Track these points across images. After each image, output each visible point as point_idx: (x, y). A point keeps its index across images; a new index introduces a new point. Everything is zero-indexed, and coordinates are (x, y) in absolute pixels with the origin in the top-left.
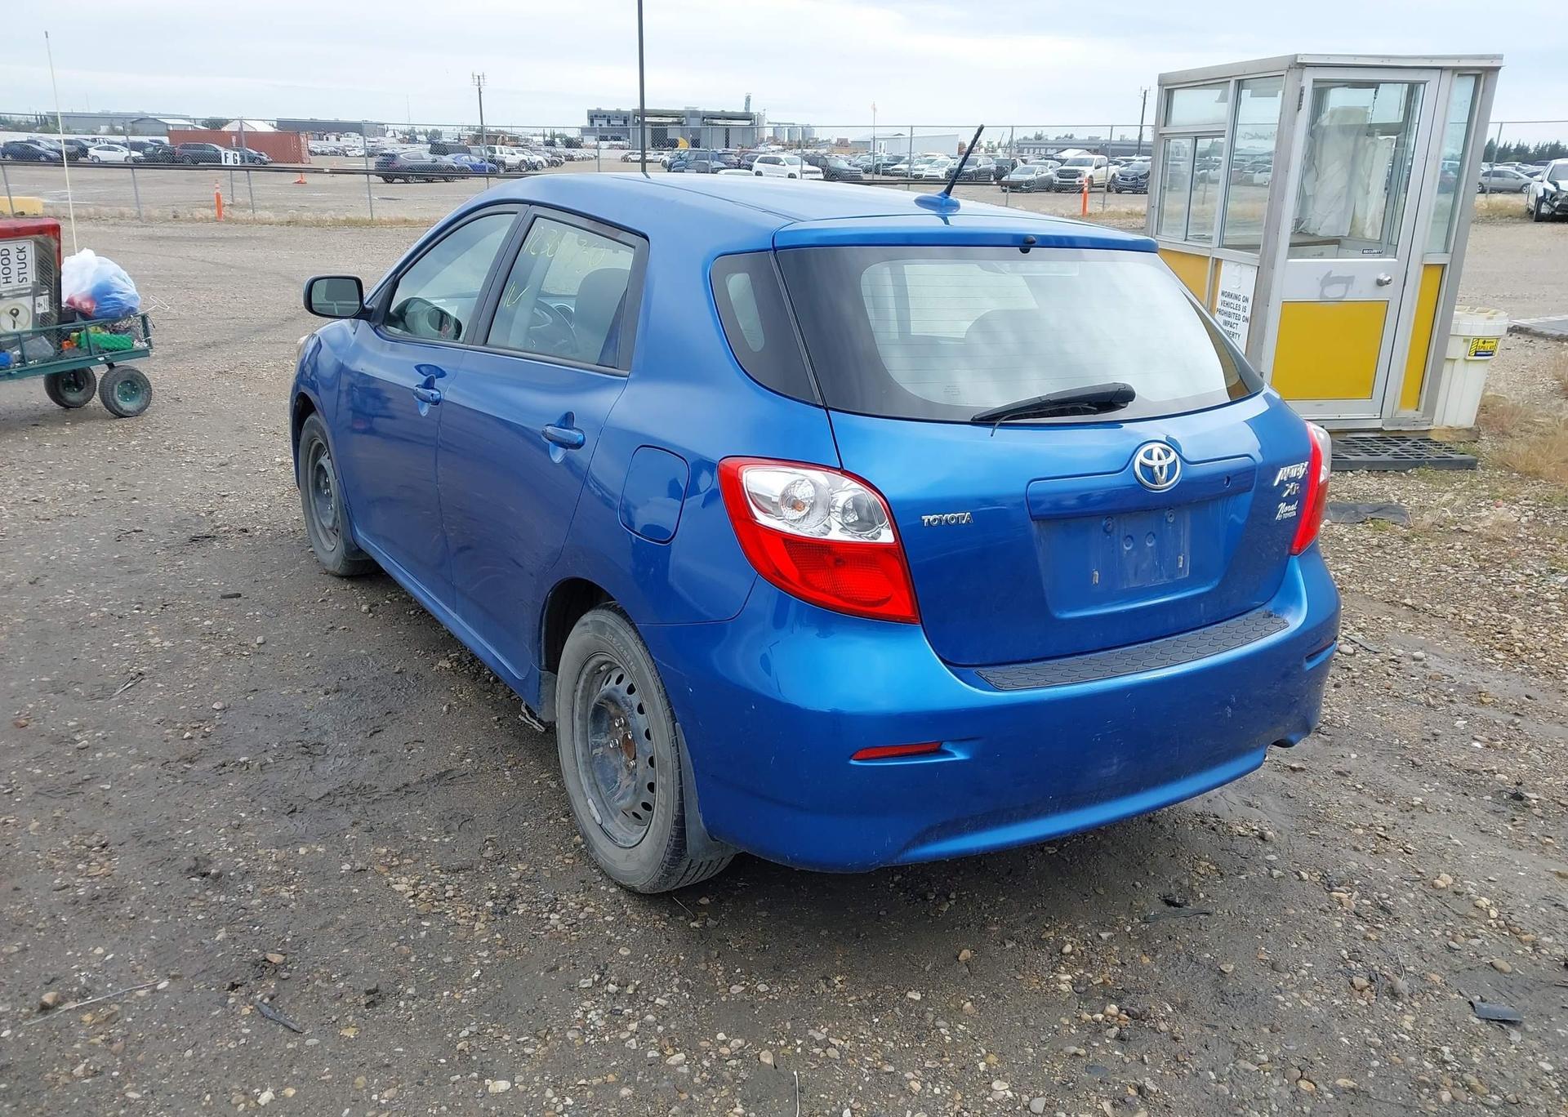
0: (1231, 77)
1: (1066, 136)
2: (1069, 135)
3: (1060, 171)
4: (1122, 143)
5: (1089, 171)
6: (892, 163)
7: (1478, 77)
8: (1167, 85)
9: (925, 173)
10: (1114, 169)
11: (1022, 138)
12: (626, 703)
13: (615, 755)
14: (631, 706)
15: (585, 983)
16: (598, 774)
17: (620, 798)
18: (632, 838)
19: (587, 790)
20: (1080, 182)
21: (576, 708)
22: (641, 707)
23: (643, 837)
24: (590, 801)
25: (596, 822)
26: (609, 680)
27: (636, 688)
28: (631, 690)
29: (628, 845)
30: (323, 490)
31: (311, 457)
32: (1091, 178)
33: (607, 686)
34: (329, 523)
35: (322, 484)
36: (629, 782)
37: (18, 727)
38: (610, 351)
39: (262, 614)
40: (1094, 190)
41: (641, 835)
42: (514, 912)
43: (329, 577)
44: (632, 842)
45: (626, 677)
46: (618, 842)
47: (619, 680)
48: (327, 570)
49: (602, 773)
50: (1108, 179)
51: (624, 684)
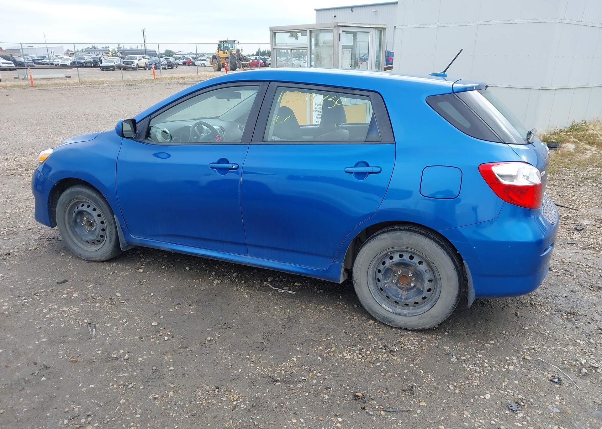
0: (307, 29)
1: (106, 47)
2: (107, 47)
3: (124, 61)
4: (131, 50)
5: (136, 61)
6: (41, 59)
7: (381, 31)
8: (274, 31)
9: (60, 63)
10: (146, 61)
11: (87, 48)
12: (412, 263)
13: (394, 285)
14: (415, 264)
15: (454, 360)
16: (389, 294)
17: (406, 299)
18: (418, 312)
19: (379, 302)
20: (133, 66)
21: (370, 273)
22: (420, 263)
23: (429, 308)
24: (383, 305)
25: (390, 312)
26: (391, 258)
27: (415, 257)
28: (411, 258)
29: (417, 314)
30: (79, 224)
31: (68, 209)
32: (137, 64)
33: (393, 260)
34: (90, 238)
35: (78, 221)
36: (407, 293)
37: (74, 362)
38: (374, 136)
39: (95, 285)
40: (139, 69)
41: (425, 308)
42: (396, 350)
43: (95, 263)
44: (419, 312)
45: (405, 254)
46: (408, 315)
47: (401, 256)
48: (90, 261)
49: (391, 293)
50: (144, 65)
51: (406, 257)
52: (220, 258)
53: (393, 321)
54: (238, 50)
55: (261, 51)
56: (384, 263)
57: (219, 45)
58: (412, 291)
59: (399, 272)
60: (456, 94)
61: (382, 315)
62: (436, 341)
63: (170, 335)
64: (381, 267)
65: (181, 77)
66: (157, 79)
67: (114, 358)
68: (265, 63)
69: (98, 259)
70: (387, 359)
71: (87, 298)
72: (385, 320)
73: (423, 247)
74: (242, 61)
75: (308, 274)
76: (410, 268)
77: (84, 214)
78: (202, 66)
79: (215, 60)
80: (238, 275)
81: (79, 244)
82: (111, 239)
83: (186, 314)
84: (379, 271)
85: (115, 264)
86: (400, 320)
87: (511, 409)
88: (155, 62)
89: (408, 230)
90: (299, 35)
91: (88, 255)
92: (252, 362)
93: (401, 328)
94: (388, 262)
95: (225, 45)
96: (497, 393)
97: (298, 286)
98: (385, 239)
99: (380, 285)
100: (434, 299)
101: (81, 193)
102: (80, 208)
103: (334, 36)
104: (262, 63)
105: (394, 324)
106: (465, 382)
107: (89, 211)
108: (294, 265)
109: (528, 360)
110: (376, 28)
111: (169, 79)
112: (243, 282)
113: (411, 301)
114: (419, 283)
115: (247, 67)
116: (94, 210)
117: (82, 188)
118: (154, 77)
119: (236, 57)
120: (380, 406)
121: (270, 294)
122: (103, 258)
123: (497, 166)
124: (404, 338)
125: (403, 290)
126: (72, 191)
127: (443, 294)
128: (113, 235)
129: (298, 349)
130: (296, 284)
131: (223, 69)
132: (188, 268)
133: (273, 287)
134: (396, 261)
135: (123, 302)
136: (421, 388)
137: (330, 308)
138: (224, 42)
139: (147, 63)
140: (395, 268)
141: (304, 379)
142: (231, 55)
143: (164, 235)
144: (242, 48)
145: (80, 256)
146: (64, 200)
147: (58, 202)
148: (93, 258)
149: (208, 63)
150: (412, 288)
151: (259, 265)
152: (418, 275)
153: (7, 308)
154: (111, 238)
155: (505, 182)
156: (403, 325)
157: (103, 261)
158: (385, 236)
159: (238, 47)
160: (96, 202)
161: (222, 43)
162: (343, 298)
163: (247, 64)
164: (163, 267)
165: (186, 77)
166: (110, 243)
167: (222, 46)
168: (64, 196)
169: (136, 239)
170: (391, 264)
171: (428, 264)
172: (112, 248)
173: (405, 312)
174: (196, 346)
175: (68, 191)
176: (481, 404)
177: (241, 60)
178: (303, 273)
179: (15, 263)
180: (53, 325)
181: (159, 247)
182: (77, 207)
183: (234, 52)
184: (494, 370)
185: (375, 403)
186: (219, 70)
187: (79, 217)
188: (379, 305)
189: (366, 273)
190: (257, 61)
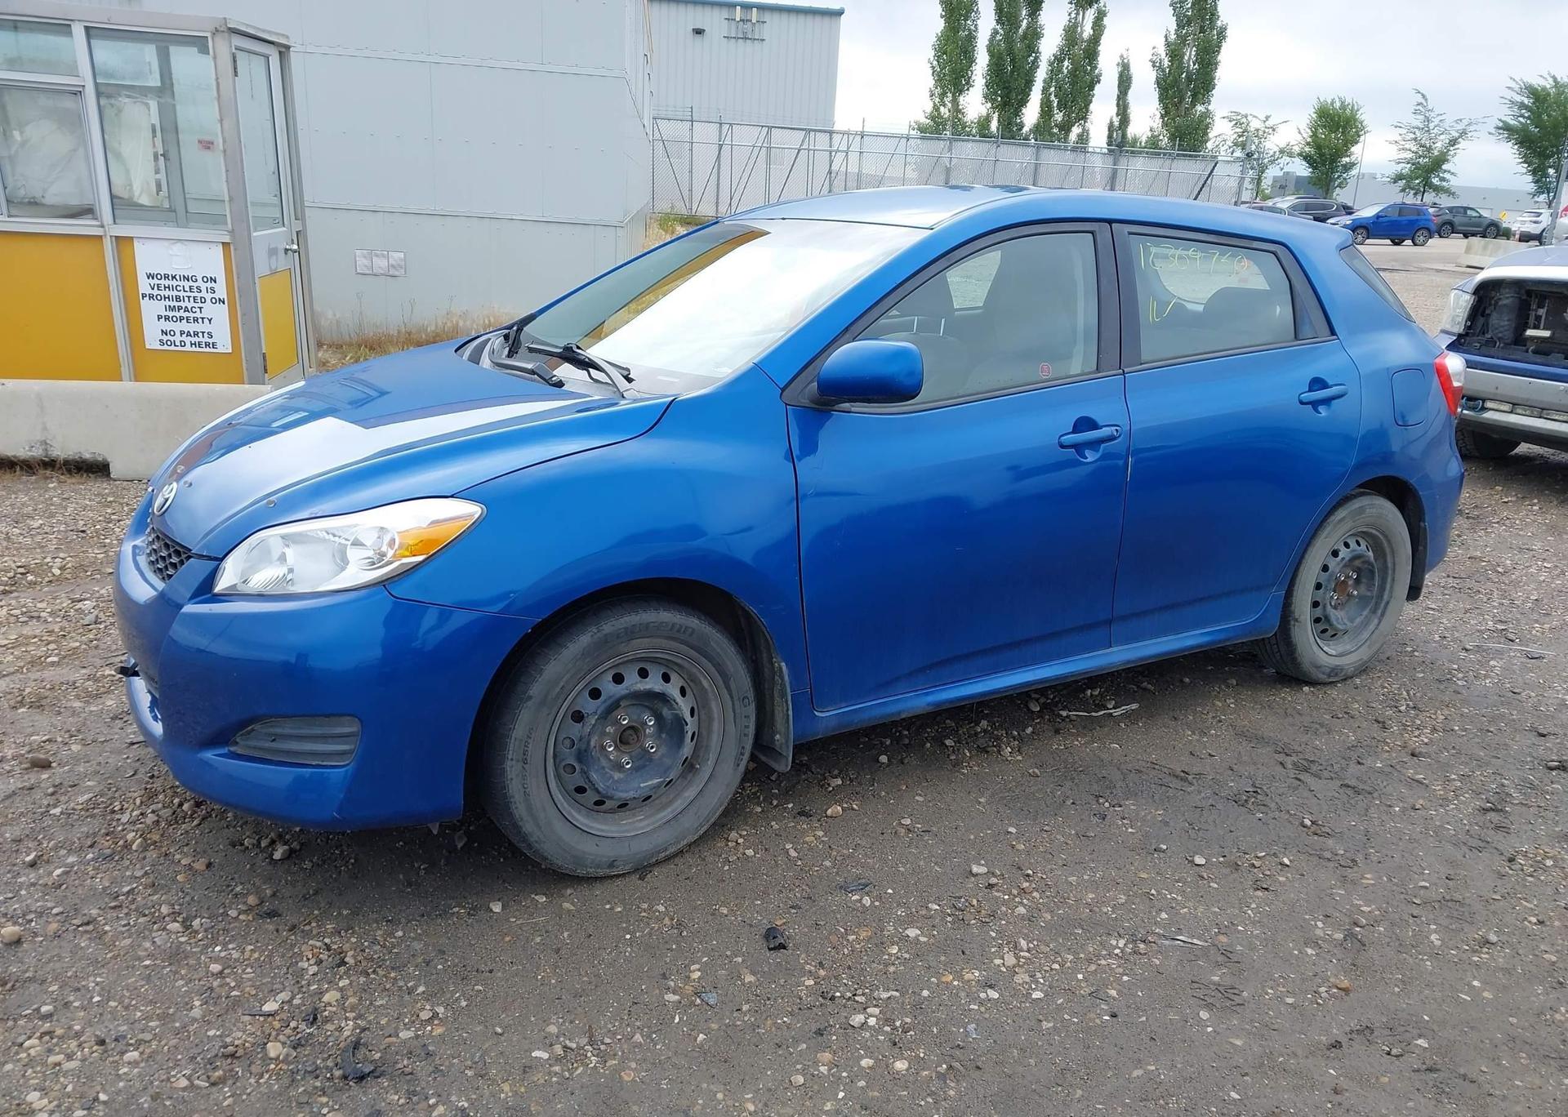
18: (1362, 637)
19: (1322, 645)
21: (1310, 593)
22: (1367, 548)
24: (1325, 649)
25: (1334, 656)
26: (1335, 554)
27: (1360, 540)
28: (1358, 543)
29: (1361, 644)
34: (639, 786)
36: (1344, 611)
38: (1307, 328)
41: (1371, 626)
44: (1365, 637)
45: (1350, 540)
46: (1352, 650)
47: (1347, 545)
48: (647, 866)
51: (1353, 544)
53: (1342, 670)
56: (1327, 569)
58: (1352, 604)
64: (1323, 577)
76: (1355, 562)
81: (595, 825)
84: (1319, 586)
86: (1349, 664)
94: (1334, 564)
99: (1317, 612)
100: (1382, 606)
103: (218, 60)
105: (1343, 673)
114: (1362, 586)
116: (666, 678)
117: (645, 611)
125: (1338, 609)
128: (751, 734)
133: (1091, 714)
134: (1346, 556)
145: (612, 867)
150: (1350, 599)
152: (1363, 573)
156: (1353, 670)
158: (1341, 514)
170: (1341, 565)
173: (1352, 644)
188: (1322, 651)
189: (1307, 596)
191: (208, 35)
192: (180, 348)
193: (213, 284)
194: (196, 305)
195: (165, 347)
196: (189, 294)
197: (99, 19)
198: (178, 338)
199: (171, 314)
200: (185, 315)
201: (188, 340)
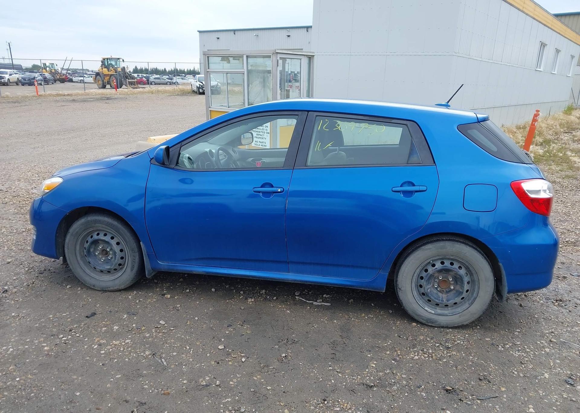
5: (7, 77)
7: (310, 58)
8: (208, 55)
10: (17, 76)
12: (454, 268)
13: (434, 289)
14: (456, 269)
15: (501, 349)
16: (432, 297)
17: (448, 301)
18: (457, 311)
19: (423, 306)
20: (4, 81)
21: (413, 280)
22: (460, 268)
23: (468, 306)
24: (426, 308)
25: (432, 313)
26: (434, 265)
27: (455, 263)
28: (452, 264)
29: (457, 313)
30: (92, 253)
31: (81, 238)
32: (8, 79)
33: (436, 267)
34: (106, 267)
35: (92, 250)
36: (446, 295)
37: (167, 395)
38: (414, 159)
39: (128, 315)
40: (11, 84)
41: (464, 307)
42: (450, 346)
43: (112, 293)
44: (459, 311)
45: (446, 261)
46: (448, 315)
47: (442, 263)
48: (105, 291)
49: (433, 296)
50: (16, 80)
51: (447, 264)
52: (259, 277)
53: (436, 322)
54: (124, 68)
55: (138, 69)
56: (426, 271)
57: (102, 62)
58: (452, 293)
59: (441, 277)
60: (480, 123)
61: (425, 317)
62: (476, 334)
63: (244, 356)
64: (424, 274)
65: (67, 94)
66: (40, 95)
67: (205, 386)
68: (148, 80)
69: (116, 288)
70: (449, 354)
71: (131, 329)
72: (429, 322)
73: (465, 254)
74: (129, 79)
75: (353, 286)
76: (451, 273)
77: (99, 242)
78: (80, 82)
79: (98, 77)
80: (266, 292)
81: (92, 274)
82: (133, 267)
83: (244, 334)
84: (422, 278)
85: (135, 292)
86: (443, 320)
87: (570, 384)
88: (29, 78)
89: (449, 240)
90: (231, 59)
91: (104, 285)
92: (338, 372)
93: (443, 327)
94: (431, 270)
95: (109, 62)
96: (551, 373)
97: (328, 298)
98: (430, 249)
99: (422, 290)
100: (472, 299)
101: (100, 222)
102: (95, 237)
103: (273, 62)
104: (145, 81)
105: (437, 323)
106: (522, 367)
107: (107, 240)
108: (338, 279)
109: (554, 342)
110: (306, 55)
111: (54, 96)
112: (275, 298)
113: (452, 302)
114: (458, 286)
115: (134, 85)
116: (112, 238)
117: (101, 216)
118: (37, 94)
119: (122, 75)
120: (472, 396)
121: (308, 307)
122: (123, 287)
123: (525, 183)
124: (449, 335)
125: (443, 293)
126: (88, 220)
127: (481, 293)
128: (136, 262)
129: (369, 356)
130: (324, 296)
131: (108, 86)
132: (213, 290)
133: (307, 301)
134: (438, 268)
135: (173, 329)
136: (492, 376)
137: (371, 316)
138: (107, 60)
139: (20, 79)
140: (436, 275)
141: (395, 382)
142: (116, 73)
143: (197, 259)
144: (127, 66)
145: (94, 287)
146: (78, 229)
147: (69, 232)
148: (109, 288)
149: (91, 80)
150: (451, 290)
151: (301, 281)
152: (458, 279)
153: (49, 348)
154: (133, 265)
155: (533, 196)
156: (445, 323)
157: (120, 290)
158: (429, 246)
159: (122, 65)
160: (118, 231)
161: (106, 60)
162: (375, 305)
163: (134, 82)
164: (188, 291)
165: (73, 94)
166: (132, 270)
167: (105, 63)
168: (77, 226)
169: (164, 265)
170: (434, 271)
171: (467, 268)
172: (134, 275)
173: (446, 312)
174: (276, 364)
175: (82, 221)
176: (545, 383)
177: (127, 77)
178: (347, 285)
179: (20, 300)
180: (116, 360)
181: (192, 271)
182: (90, 236)
183: (119, 70)
184: (537, 354)
185: (466, 393)
186: (104, 87)
187: (93, 246)
188: (422, 309)
189: (411, 281)
190: (140, 78)
191: (271, 55)
192: (258, 146)
193: (267, 128)
194: (263, 134)
195: (256, 146)
196: (262, 131)
197: (249, 53)
198: (258, 143)
199: (257, 136)
200: (261, 136)
201: (261, 144)
